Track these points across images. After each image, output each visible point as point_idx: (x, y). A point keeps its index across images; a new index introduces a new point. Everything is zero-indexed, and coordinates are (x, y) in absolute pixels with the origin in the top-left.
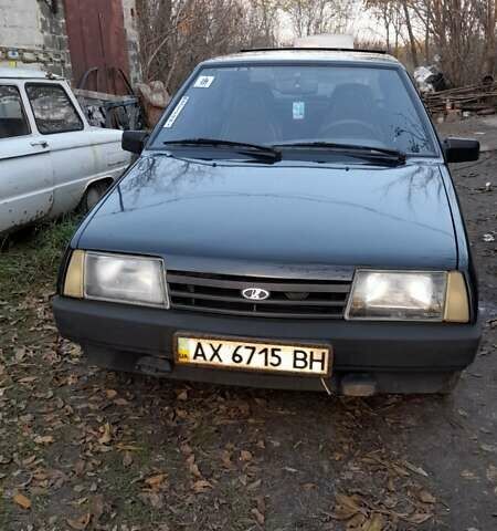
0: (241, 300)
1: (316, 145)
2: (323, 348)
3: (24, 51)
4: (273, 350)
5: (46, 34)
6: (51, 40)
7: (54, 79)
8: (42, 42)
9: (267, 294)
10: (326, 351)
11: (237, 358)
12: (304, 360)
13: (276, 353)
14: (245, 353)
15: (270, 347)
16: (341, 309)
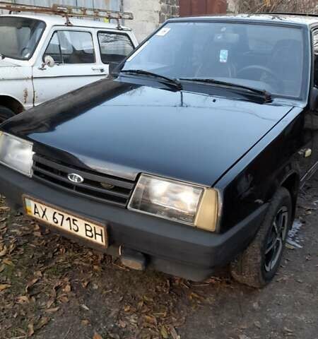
0: (66, 180)
1: (206, 81)
2: (102, 226)
3: (99, 10)
4: (74, 220)
5: (162, 4)
6: (166, 8)
7: (122, 29)
8: (159, 10)
9: (82, 180)
10: (103, 229)
11: (55, 220)
12: (91, 231)
13: (75, 222)
14: (59, 218)
15: (72, 218)
16: (125, 201)
